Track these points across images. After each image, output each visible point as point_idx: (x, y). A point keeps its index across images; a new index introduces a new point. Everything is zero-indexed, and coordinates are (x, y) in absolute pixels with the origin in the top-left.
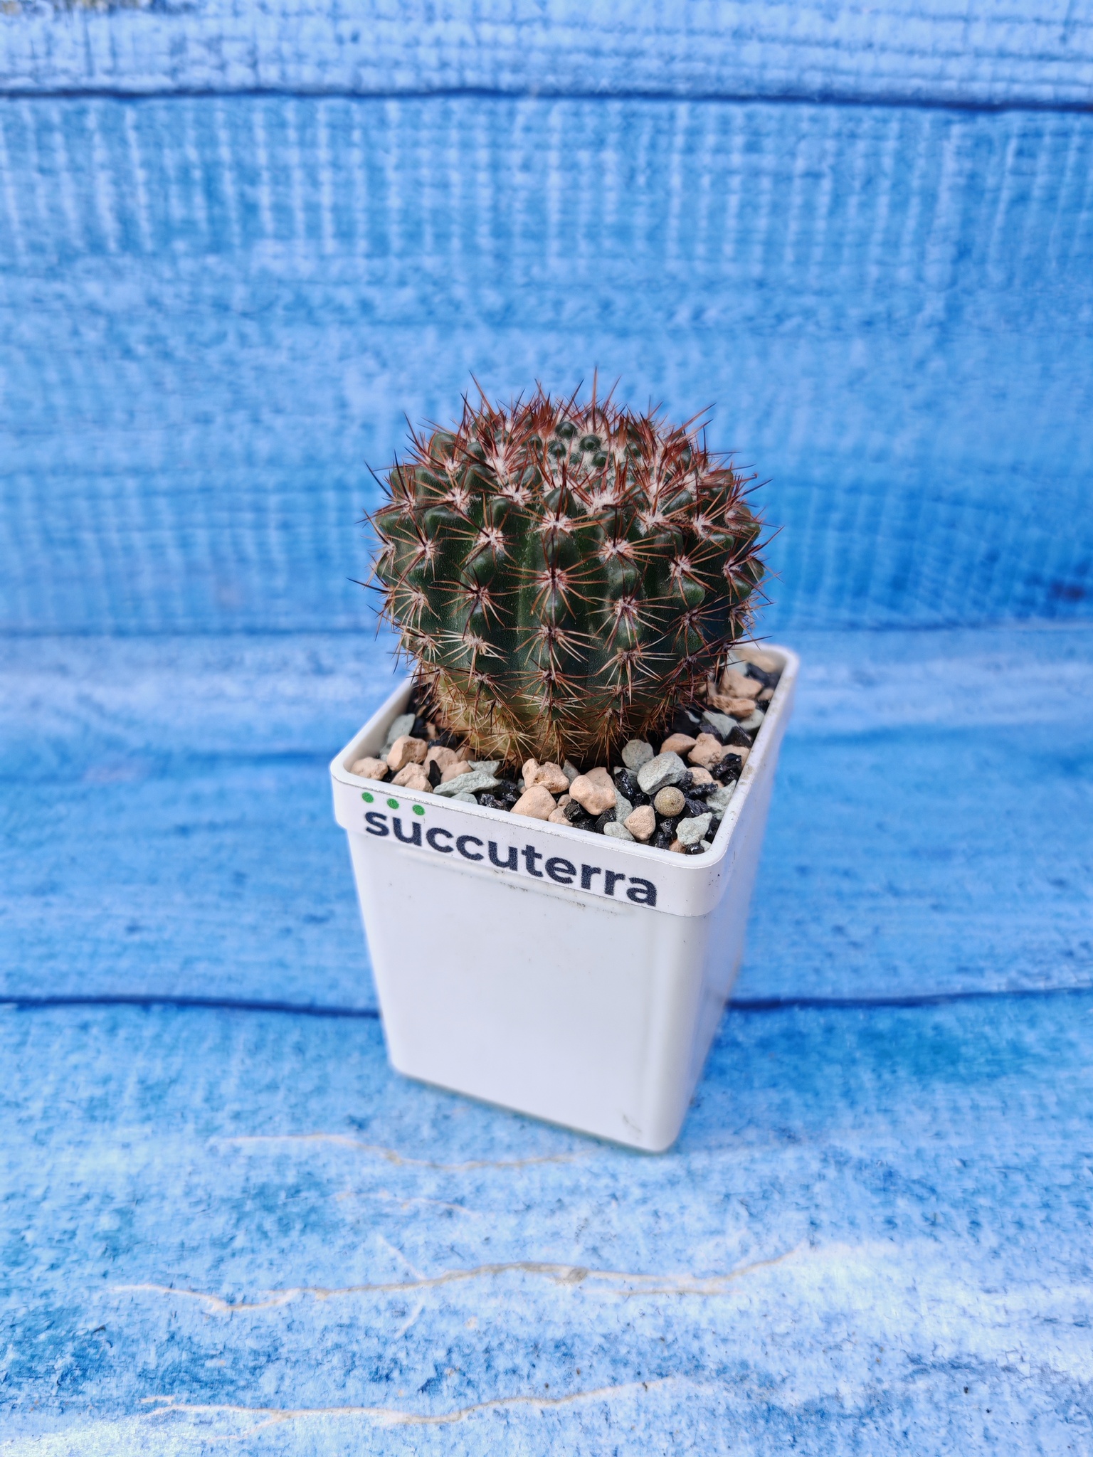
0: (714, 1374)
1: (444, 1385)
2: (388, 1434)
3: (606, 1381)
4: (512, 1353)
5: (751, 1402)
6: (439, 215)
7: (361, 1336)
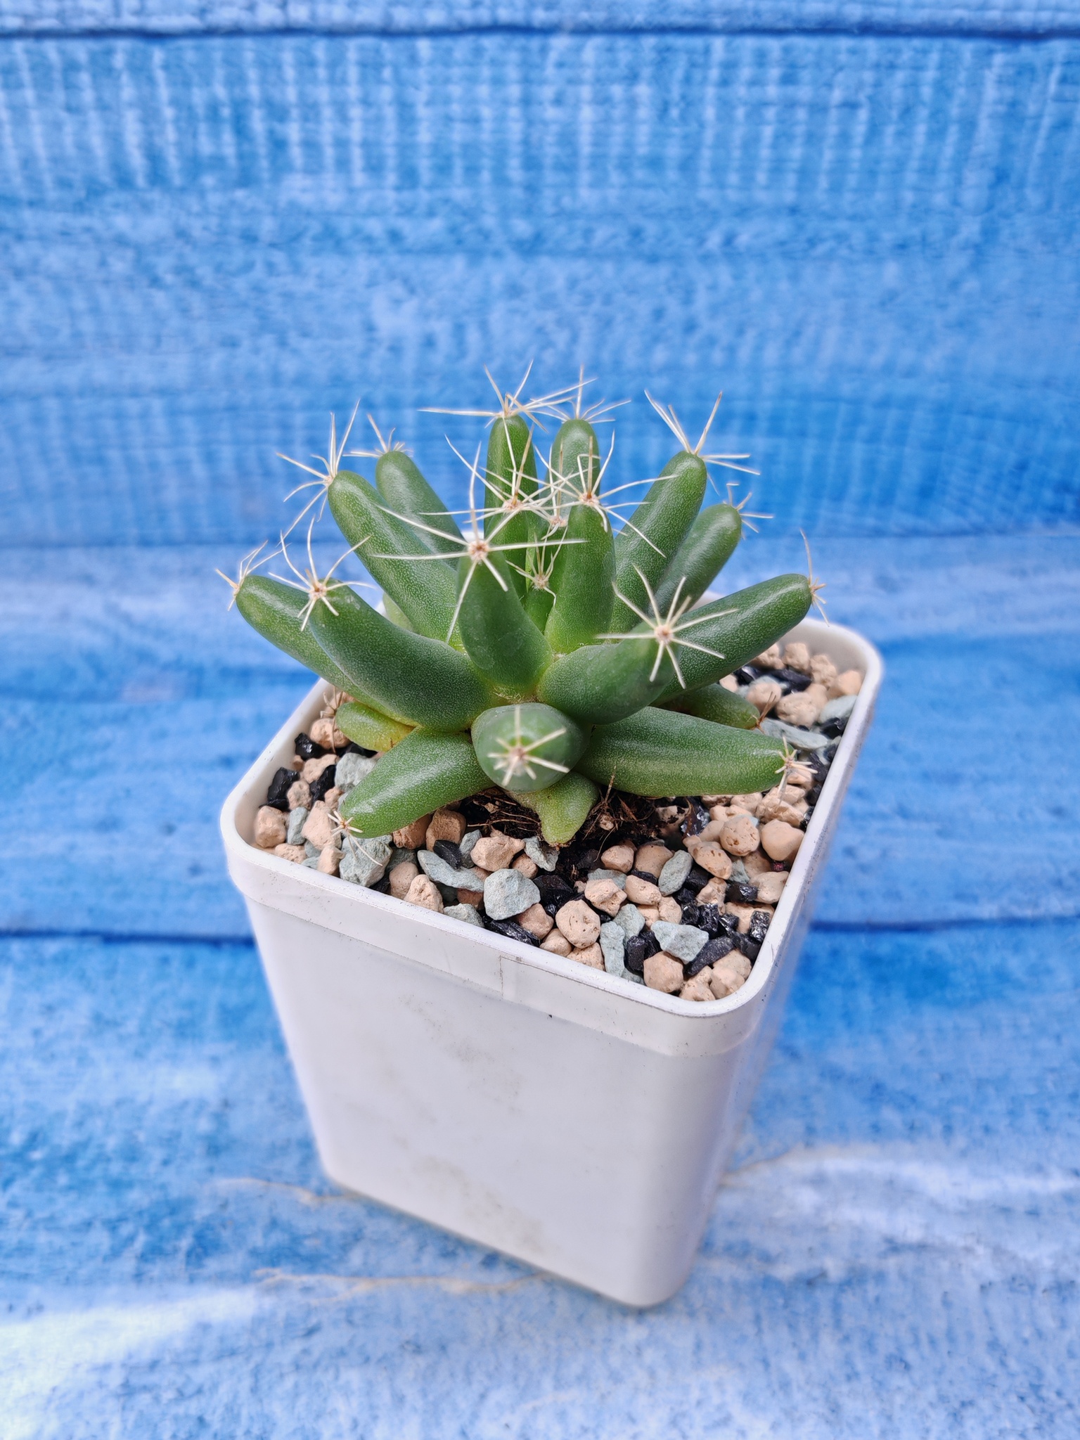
6: (470, 149)
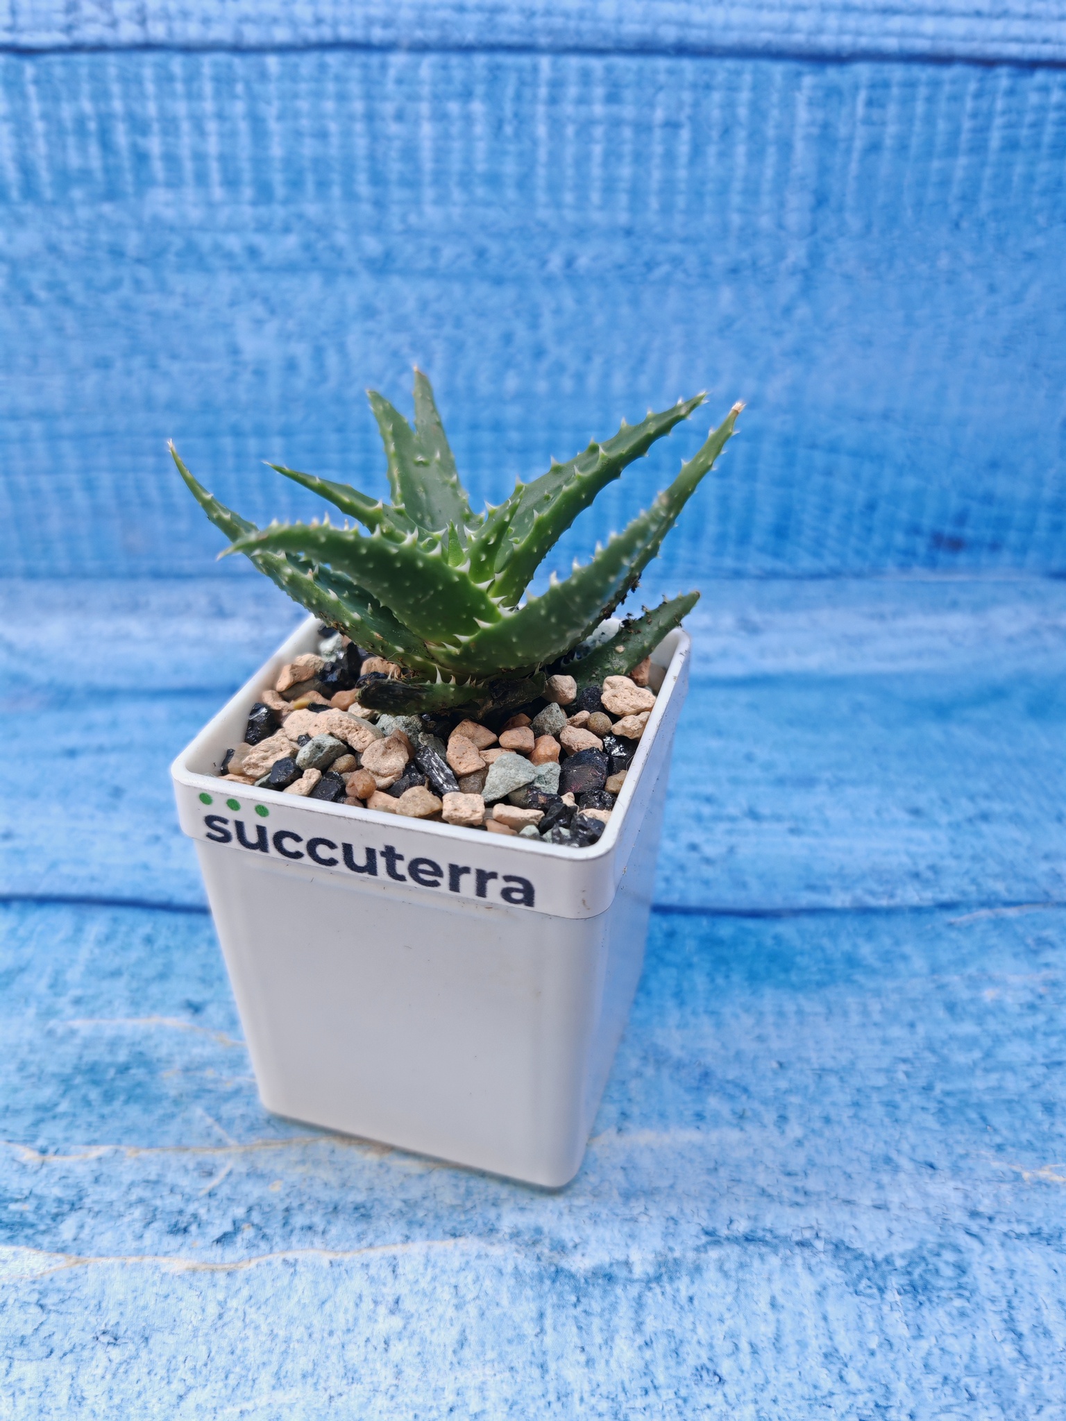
0: (507, 1237)
1: (239, 1239)
2: (176, 1279)
3: (399, 1238)
4: (311, 1212)
5: (541, 1263)
7: (166, 1192)
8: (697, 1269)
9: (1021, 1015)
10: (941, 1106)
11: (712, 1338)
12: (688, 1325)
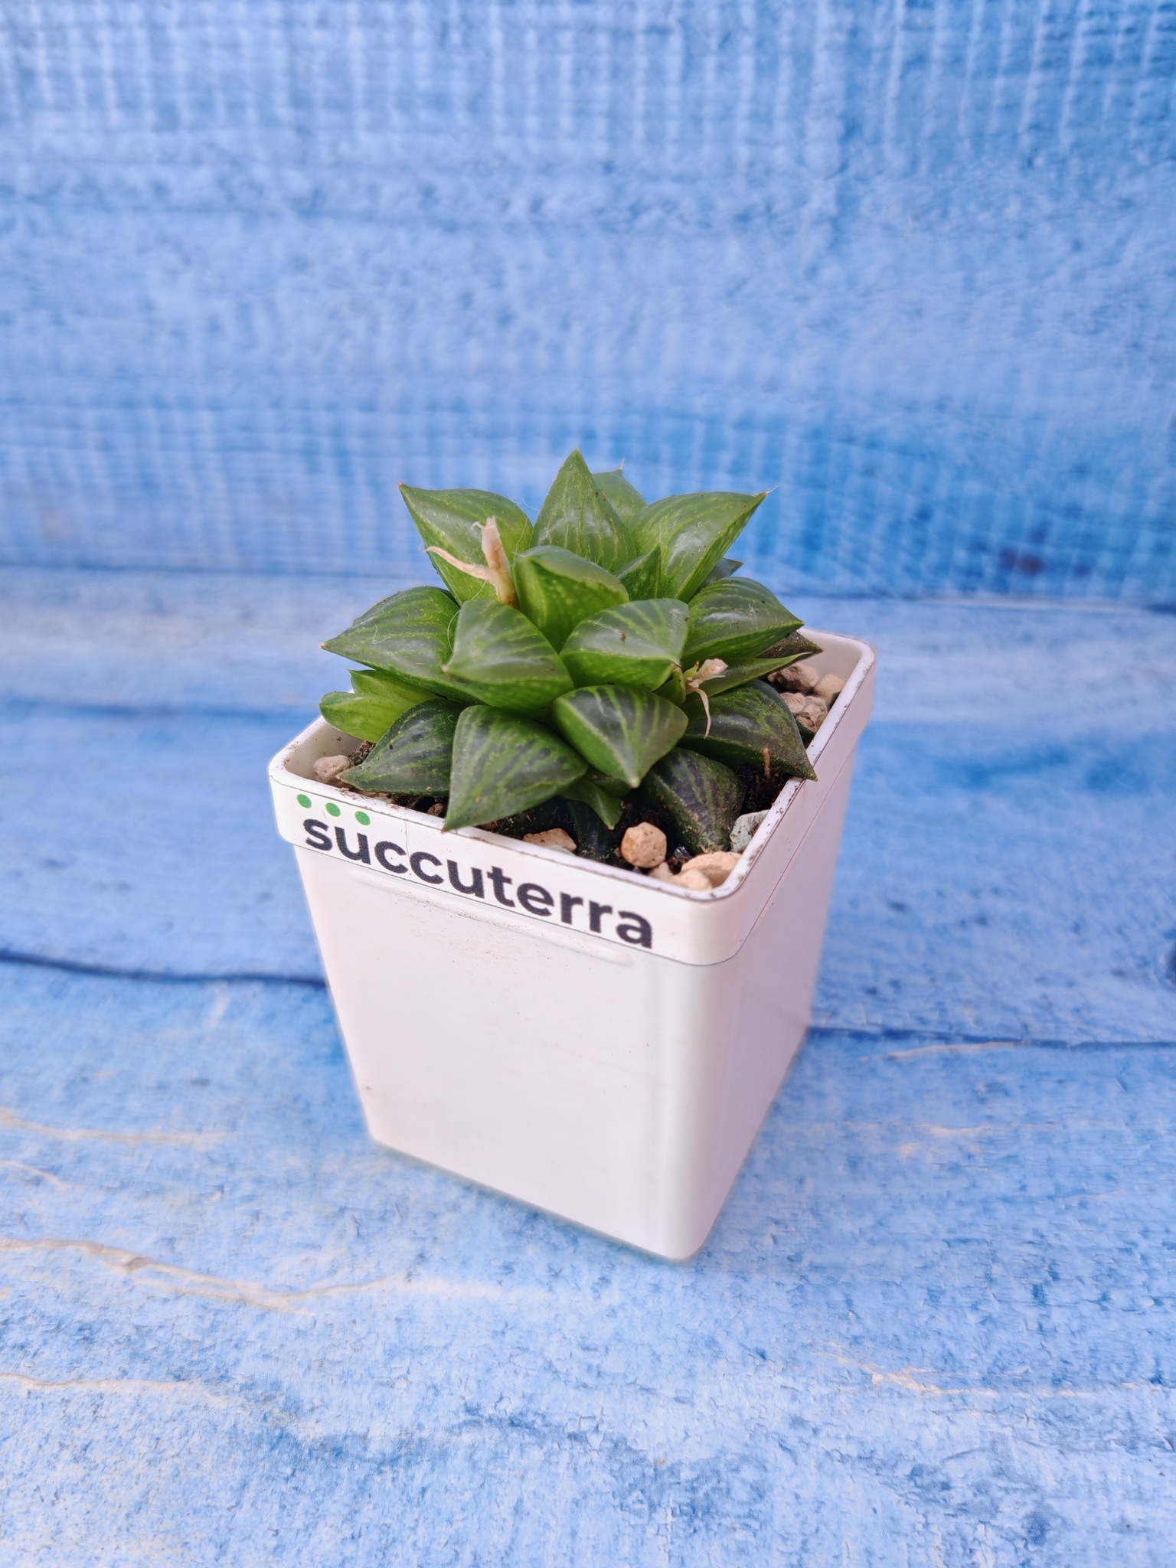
0: (237, 1388)
4: (30, 1328)
5: (265, 1425)
8: (443, 1455)
9: (937, 1178)
10: (803, 1282)
11: (432, 1541)
12: (409, 1522)
